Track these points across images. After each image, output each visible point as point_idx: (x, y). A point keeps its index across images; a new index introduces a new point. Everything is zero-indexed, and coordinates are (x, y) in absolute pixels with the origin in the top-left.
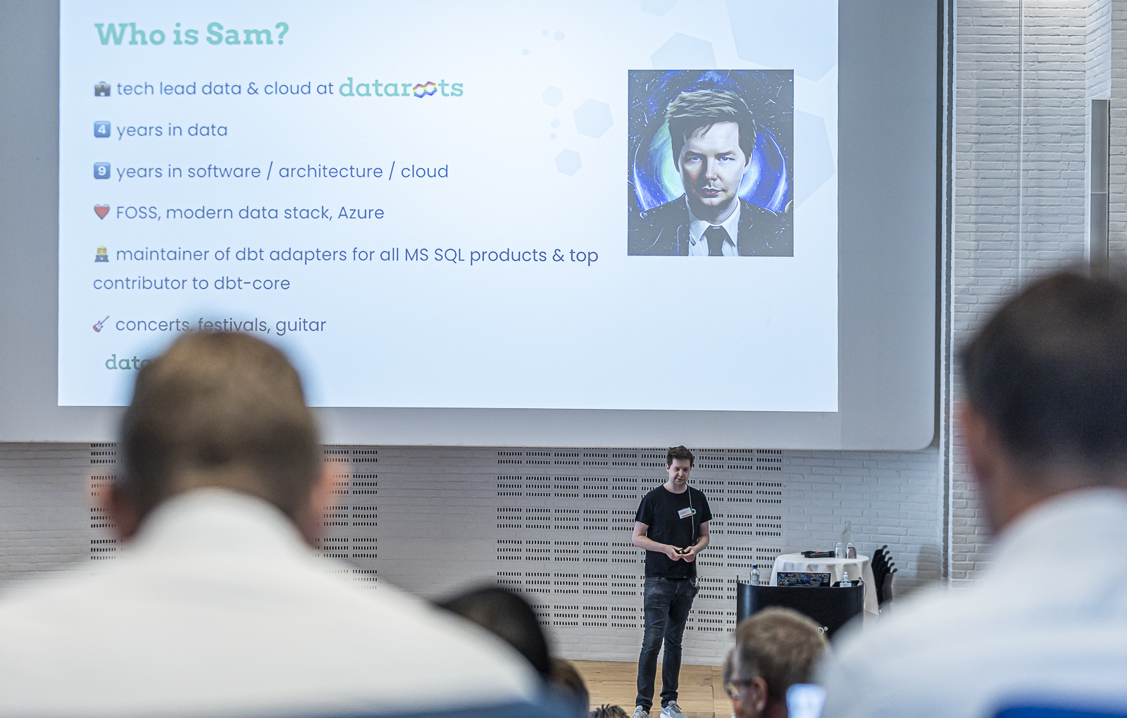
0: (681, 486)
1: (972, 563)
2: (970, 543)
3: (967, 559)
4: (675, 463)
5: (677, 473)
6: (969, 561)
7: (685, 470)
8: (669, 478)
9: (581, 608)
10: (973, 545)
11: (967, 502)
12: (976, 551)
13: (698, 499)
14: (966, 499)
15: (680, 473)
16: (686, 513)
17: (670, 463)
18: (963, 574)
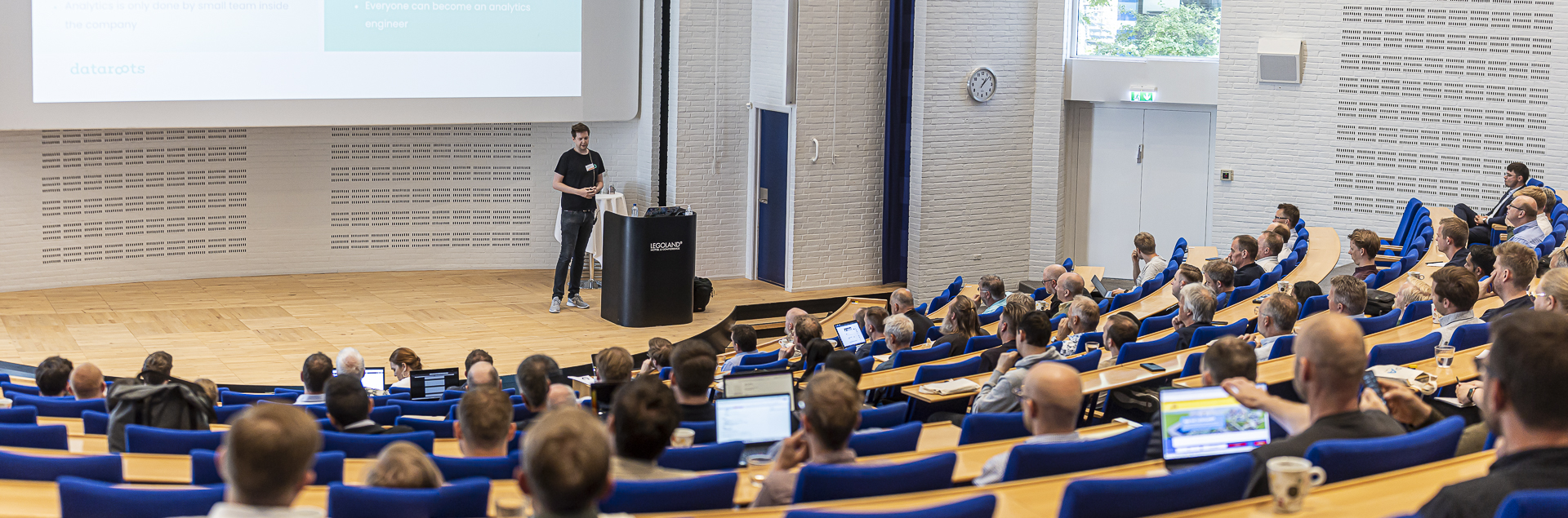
0: (585, 150)
4: (579, 135)
7: (586, 138)
8: (575, 144)
9: (390, 235)
13: (595, 157)
15: (583, 140)
16: (590, 167)
17: (574, 136)
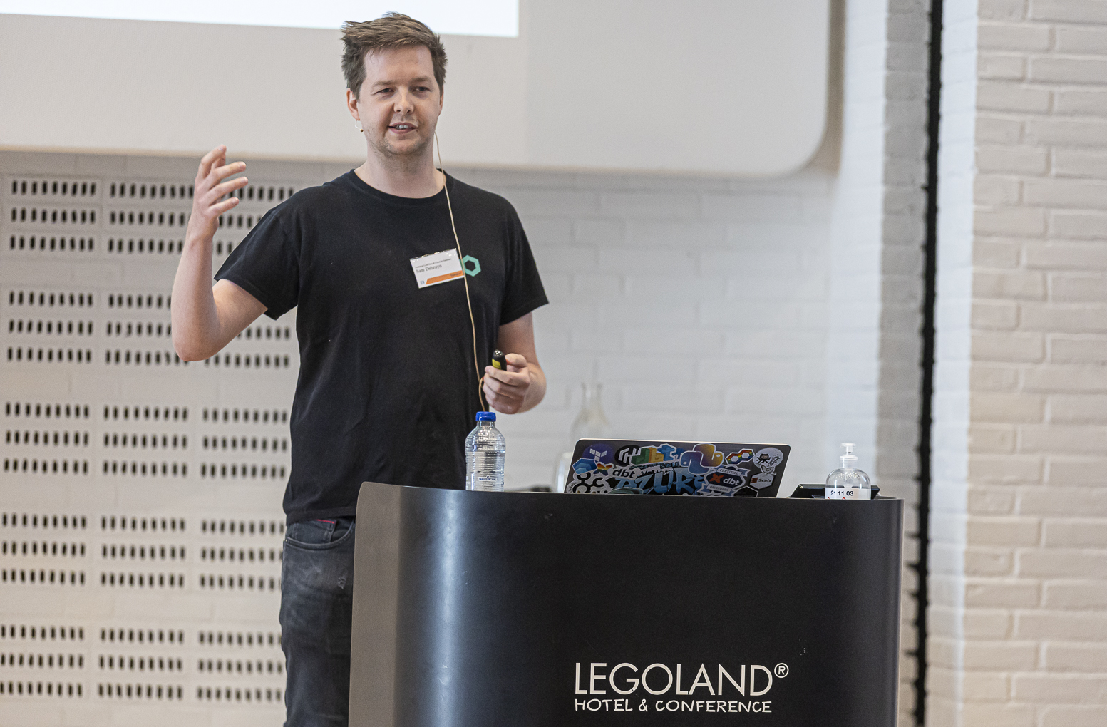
1: (1033, 520)
2: (1025, 451)
3: (1018, 507)
5: (386, 104)
6: (1023, 513)
10: (1035, 458)
11: (1019, 309)
12: (1046, 478)
14: (1017, 297)
18: (1002, 561)
